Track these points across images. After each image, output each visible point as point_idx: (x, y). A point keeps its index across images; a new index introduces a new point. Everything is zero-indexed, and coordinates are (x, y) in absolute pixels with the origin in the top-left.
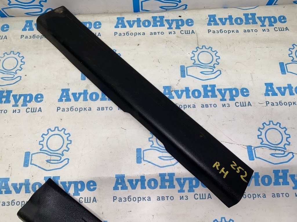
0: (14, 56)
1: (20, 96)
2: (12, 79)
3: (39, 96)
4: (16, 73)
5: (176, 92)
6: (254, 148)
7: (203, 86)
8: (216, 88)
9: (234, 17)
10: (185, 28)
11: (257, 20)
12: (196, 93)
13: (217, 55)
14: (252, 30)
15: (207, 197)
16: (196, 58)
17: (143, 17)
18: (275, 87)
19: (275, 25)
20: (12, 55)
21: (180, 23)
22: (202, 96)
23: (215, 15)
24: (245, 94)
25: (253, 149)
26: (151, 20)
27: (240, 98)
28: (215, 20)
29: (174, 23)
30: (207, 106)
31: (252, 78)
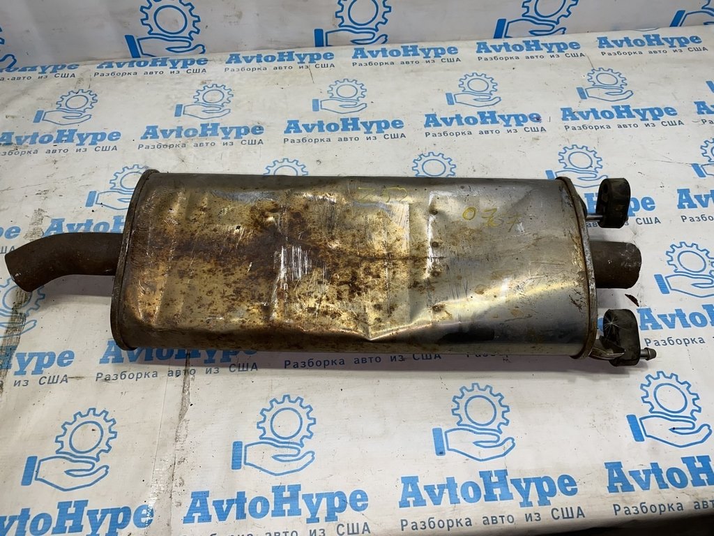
0: (349, 83)
1: (372, 123)
2: (355, 106)
3: (397, 122)
4: (358, 100)
5: (581, 113)
6: (702, 166)
7: (613, 107)
8: (631, 109)
9: (632, 40)
10: (570, 51)
11: (663, 41)
12: (607, 114)
13: (621, 76)
14: (660, 51)
15: (653, 221)
16: (594, 79)
17: (511, 42)
18: (708, 105)
19: (688, 46)
20: (346, 82)
21: (562, 46)
22: (615, 117)
23: (606, 38)
24: (672, 113)
25: (700, 166)
26: (523, 44)
27: (666, 117)
28: (607, 43)
29: (554, 47)
30: (625, 126)
31: (675, 97)
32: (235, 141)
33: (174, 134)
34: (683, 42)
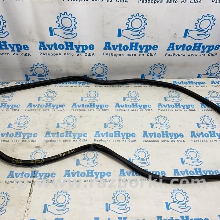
32: (56, 109)
33: (37, 106)
34: (200, 83)
